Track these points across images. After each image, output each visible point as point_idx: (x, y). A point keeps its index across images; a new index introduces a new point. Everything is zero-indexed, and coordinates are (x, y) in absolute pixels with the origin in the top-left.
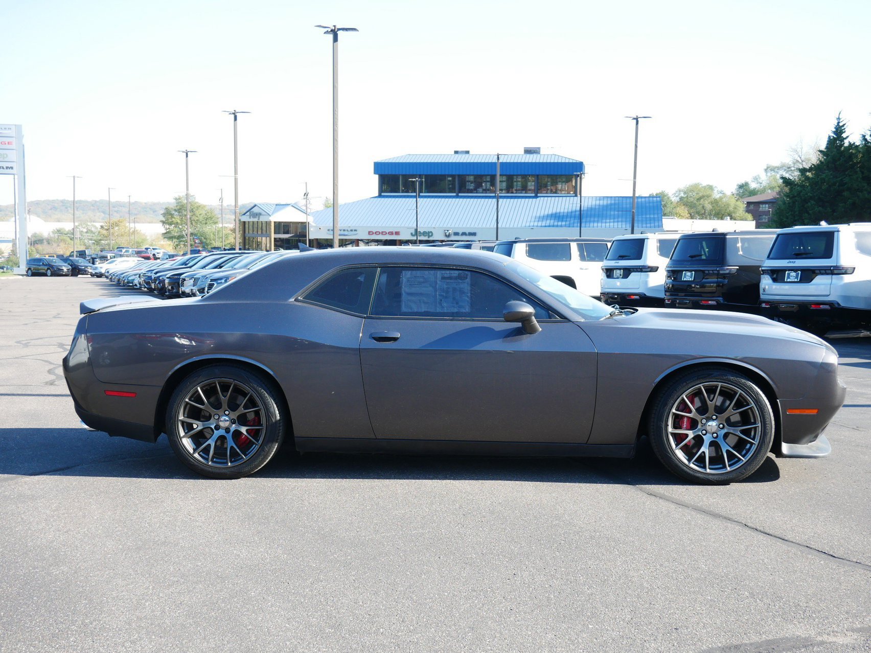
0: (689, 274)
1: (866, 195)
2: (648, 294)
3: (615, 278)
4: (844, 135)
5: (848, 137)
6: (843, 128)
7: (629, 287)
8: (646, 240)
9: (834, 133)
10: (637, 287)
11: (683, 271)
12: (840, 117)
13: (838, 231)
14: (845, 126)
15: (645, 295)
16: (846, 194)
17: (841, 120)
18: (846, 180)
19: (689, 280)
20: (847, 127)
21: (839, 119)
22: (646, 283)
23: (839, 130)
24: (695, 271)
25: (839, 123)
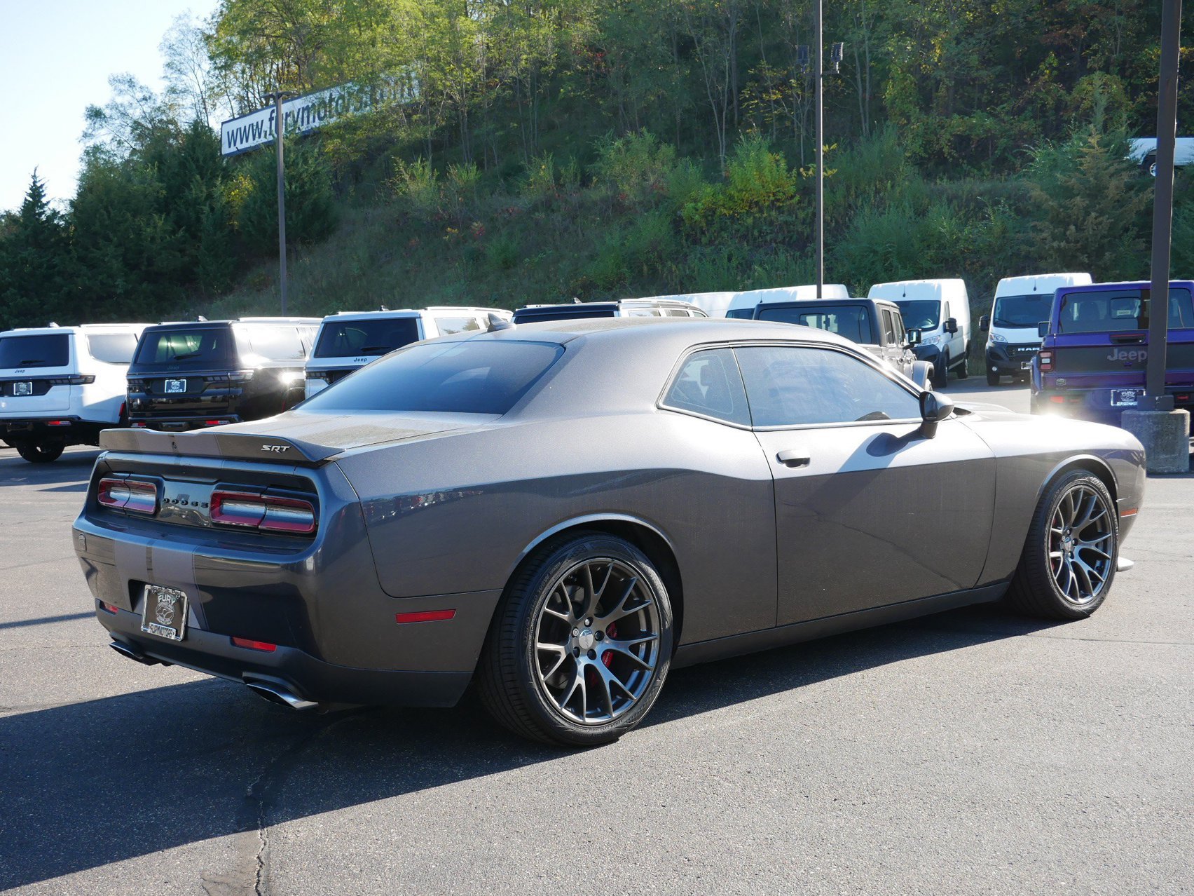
0: (175, 383)
1: (87, 282)
2: (84, 417)
3: (16, 396)
4: (44, 200)
5: (48, 202)
6: (41, 190)
7: (45, 408)
8: (70, 336)
9: (30, 195)
10: (67, 406)
11: (165, 379)
12: (37, 175)
13: (420, 318)
14: (44, 187)
15: (79, 418)
16: (58, 279)
17: (38, 179)
18: (56, 260)
19: (177, 391)
20: (46, 188)
21: (34, 176)
22: (80, 400)
23: (36, 192)
24: (187, 378)
25: (34, 182)
